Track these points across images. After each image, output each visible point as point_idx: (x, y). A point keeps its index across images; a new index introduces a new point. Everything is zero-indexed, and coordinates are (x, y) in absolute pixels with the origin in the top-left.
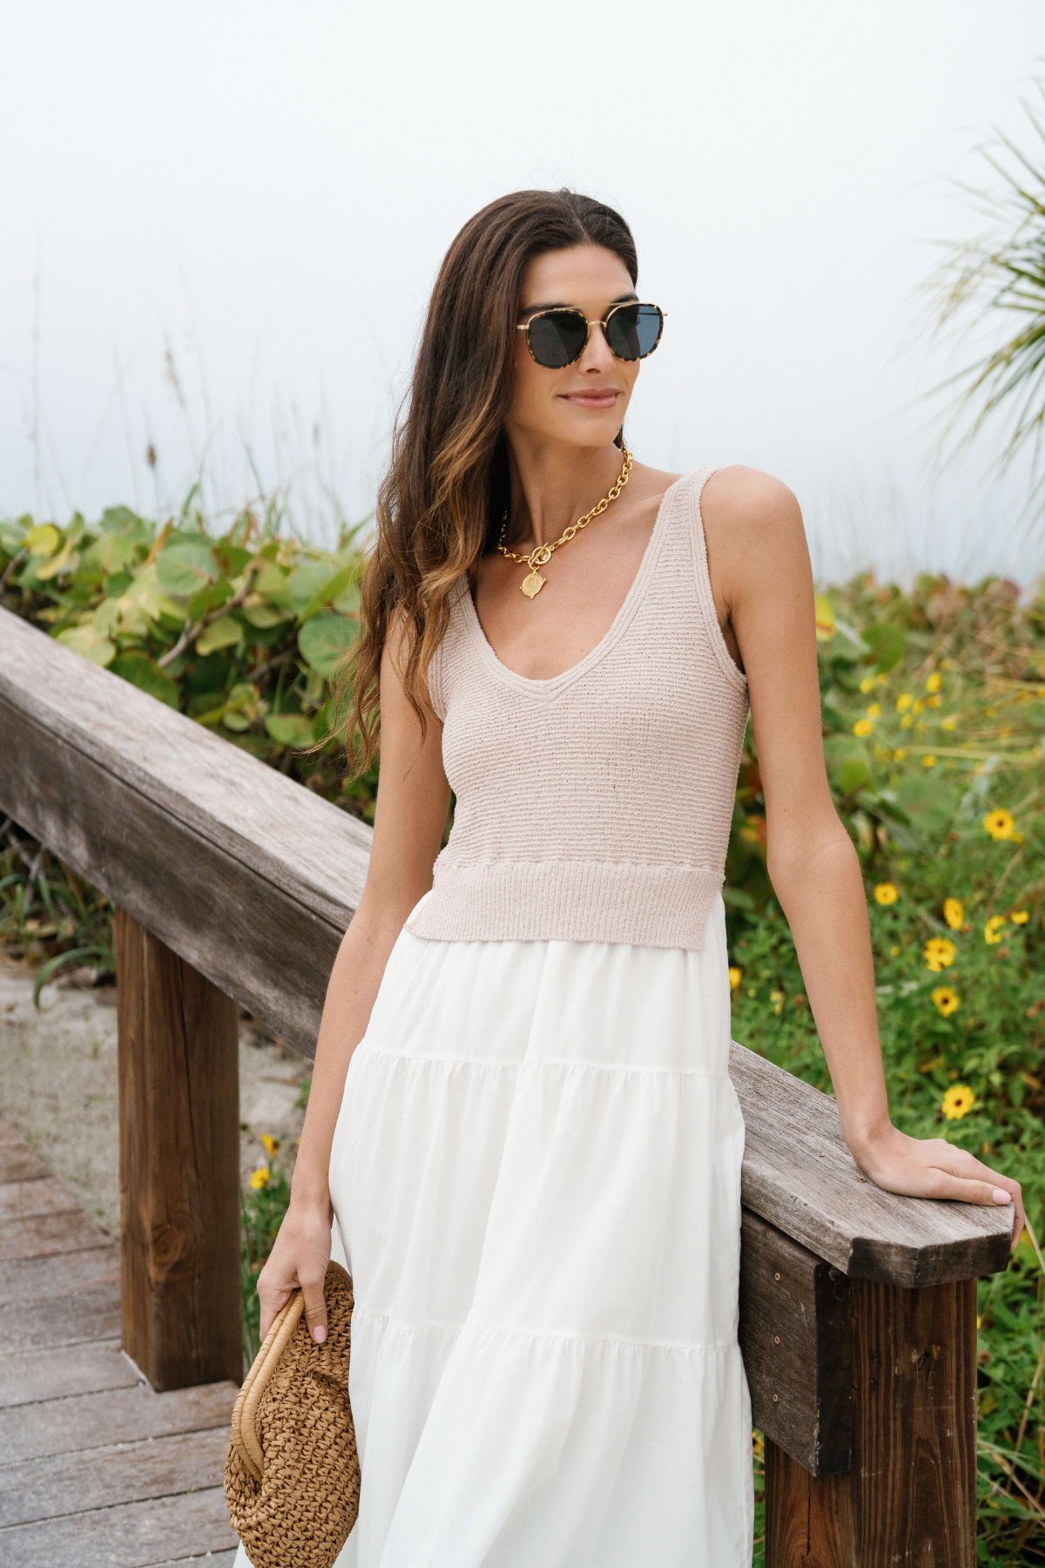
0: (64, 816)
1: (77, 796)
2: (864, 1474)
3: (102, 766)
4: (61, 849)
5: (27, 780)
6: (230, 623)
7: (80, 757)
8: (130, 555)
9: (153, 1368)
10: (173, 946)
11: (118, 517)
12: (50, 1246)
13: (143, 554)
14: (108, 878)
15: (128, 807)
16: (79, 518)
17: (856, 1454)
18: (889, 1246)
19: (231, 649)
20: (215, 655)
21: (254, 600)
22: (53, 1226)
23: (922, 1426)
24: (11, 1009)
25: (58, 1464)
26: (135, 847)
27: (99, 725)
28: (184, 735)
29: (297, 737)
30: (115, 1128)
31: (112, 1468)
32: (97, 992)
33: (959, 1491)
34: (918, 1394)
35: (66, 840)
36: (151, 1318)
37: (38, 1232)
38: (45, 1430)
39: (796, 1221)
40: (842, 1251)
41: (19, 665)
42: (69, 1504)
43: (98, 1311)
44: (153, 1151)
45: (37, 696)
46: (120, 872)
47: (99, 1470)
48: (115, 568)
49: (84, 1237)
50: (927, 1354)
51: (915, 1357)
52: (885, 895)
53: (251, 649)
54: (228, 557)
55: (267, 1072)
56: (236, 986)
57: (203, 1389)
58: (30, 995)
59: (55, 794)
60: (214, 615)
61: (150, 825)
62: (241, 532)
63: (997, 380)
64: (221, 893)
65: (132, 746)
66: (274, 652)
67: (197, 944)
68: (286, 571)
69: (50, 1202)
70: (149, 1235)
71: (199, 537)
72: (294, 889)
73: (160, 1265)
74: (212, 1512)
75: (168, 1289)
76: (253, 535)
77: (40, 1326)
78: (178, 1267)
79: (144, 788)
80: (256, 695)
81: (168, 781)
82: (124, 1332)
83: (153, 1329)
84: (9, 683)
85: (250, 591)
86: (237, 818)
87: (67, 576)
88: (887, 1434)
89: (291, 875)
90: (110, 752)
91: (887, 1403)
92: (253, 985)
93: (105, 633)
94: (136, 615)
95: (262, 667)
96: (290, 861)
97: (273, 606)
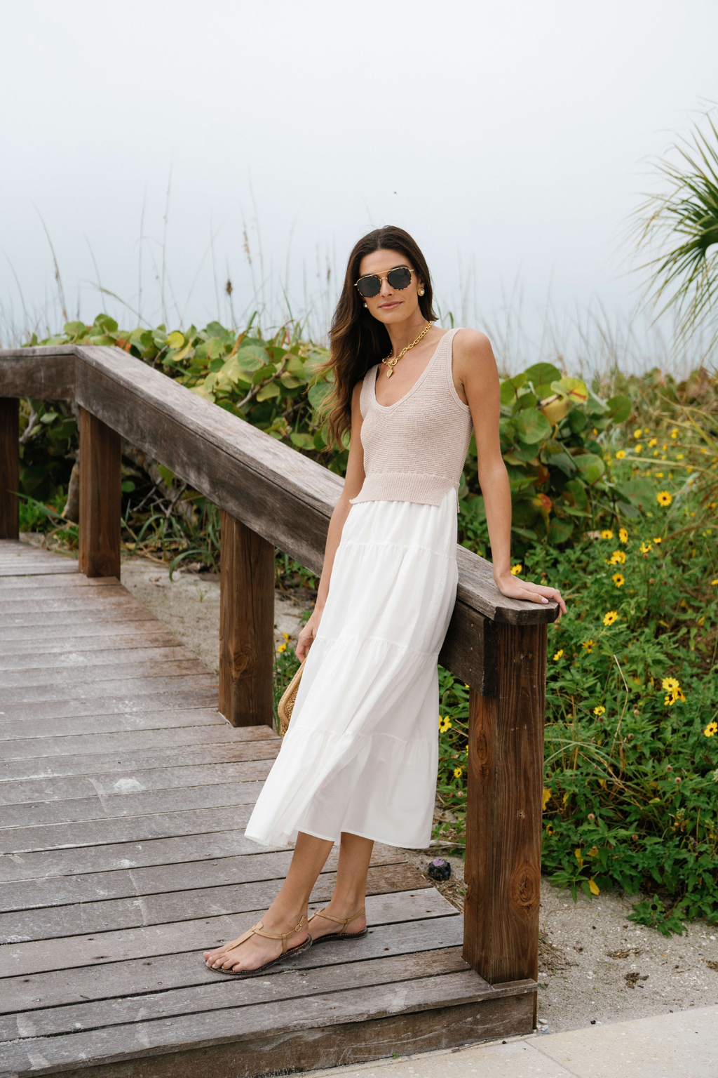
0: (199, 470)
1: (205, 461)
2: (501, 697)
3: (217, 447)
4: (196, 485)
5: (181, 455)
6: (274, 386)
7: (207, 443)
8: (222, 350)
9: (233, 717)
10: (248, 525)
11: (214, 328)
12: (184, 672)
13: (229, 349)
14: (219, 497)
15: (229, 465)
16: (193, 328)
17: (498, 690)
18: (508, 610)
19: (274, 399)
20: (265, 402)
21: (287, 374)
22: (185, 664)
23: (524, 683)
24: (157, 580)
25: (192, 748)
26: (232, 482)
27: (216, 429)
28: (254, 434)
29: (306, 445)
30: (218, 611)
31: (216, 751)
32: (200, 575)
33: (538, 708)
34: (522, 670)
35: (200, 481)
36: (232, 694)
37: (178, 666)
38: (185, 737)
39: (479, 604)
40: (492, 612)
41: (177, 402)
42: (197, 762)
43: (207, 697)
44: (235, 619)
45: (187, 416)
46: (225, 494)
47: (210, 752)
48: (214, 356)
49: (200, 669)
50: (527, 657)
51: (522, 657)
52: (607, 536)
53: (284, 400)
54: (273, 352)
55: (286, 611)
56: (275, 539)
57: (255, 727)
58: (168, 574)
59: (195, 460)
60: (266, 382)
61: (238, 471)
62: (281, 339)
63: (670, 269)
64: (270, 500)
65: (231, 438)
66: (296, 402)
67: (259, 523)
68: (303, 360)
69: (184, 655)
70: (232, 657)
71: (258, 341)
72: (301, 496)
73: (237, 671)
74: (259, 768)
75: (240, 681)
76: (286, 340)
77: (181, 701)
78: (245, 672)
79: (237, 456)
80: (286, 423)
81: (248, 453)
82: (220, 704)
83: (233, 699)
84: (174, 410)
85: (284, 371)
86: (277, 467)
87: (188, 360)
88: (510, 684)
89: (300, 490)
90: (222, 440)
91: (510, 672)
92: (283, 538)
93: (210, 390)
94: (226, 381)
95: (290, 410)
96: (299, 484)
97: (295, 378)
